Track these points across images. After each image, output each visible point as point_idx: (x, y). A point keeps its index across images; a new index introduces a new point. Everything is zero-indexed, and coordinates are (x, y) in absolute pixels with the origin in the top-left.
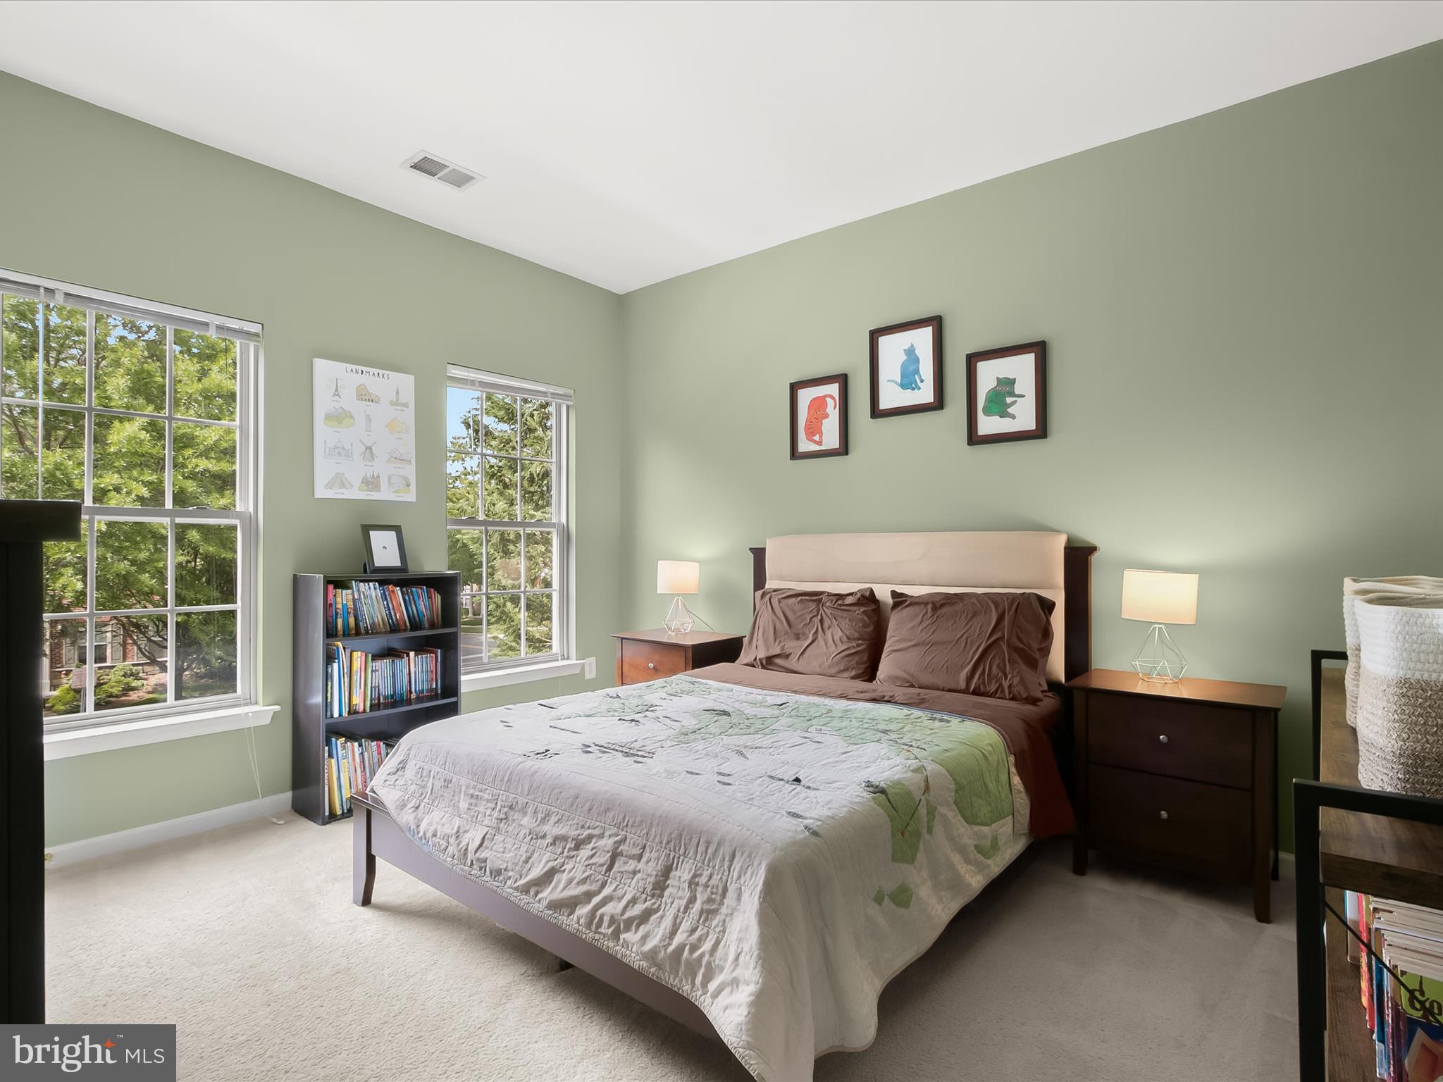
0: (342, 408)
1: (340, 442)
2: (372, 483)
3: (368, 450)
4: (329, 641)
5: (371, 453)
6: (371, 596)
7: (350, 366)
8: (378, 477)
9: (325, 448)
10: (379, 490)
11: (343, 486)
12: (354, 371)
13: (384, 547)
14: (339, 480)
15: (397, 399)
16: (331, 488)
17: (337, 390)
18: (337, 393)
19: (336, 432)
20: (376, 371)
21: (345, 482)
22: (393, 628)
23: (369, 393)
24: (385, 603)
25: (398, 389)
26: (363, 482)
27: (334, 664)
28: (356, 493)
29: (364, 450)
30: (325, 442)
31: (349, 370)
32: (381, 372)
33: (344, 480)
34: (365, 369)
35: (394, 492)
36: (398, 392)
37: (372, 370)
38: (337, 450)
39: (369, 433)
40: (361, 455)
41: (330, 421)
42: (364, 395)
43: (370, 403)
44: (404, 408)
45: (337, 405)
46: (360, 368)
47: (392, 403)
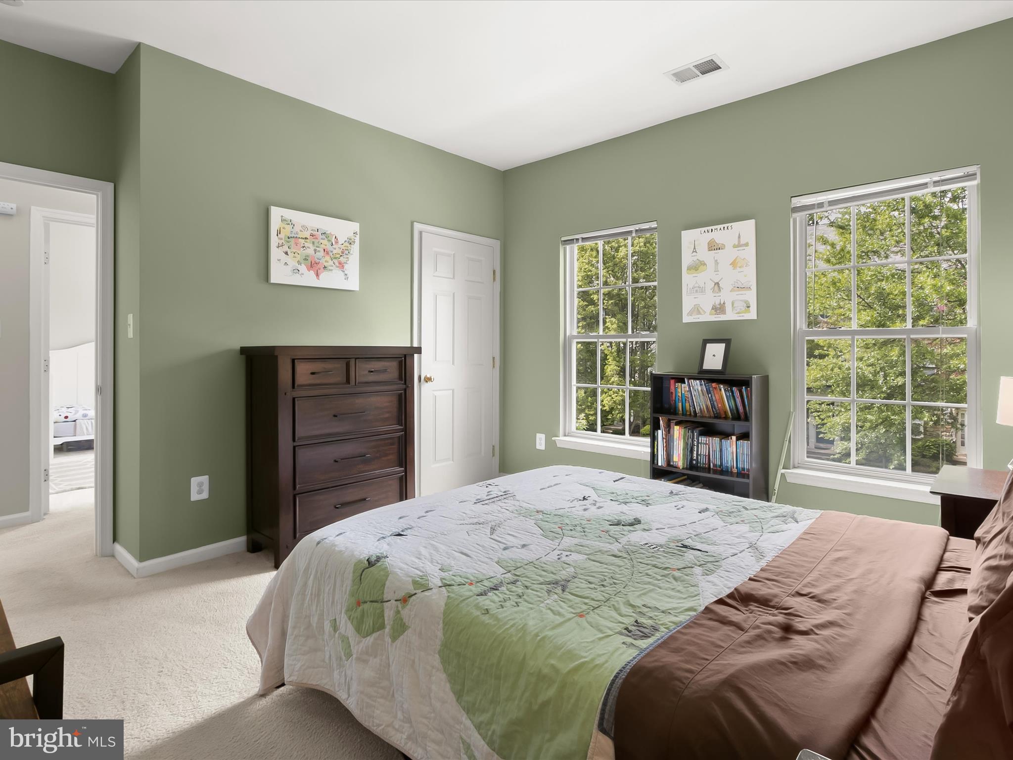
0: (698, 259)
1: (696, 283)
2: (719, 309)
3: (716, 285)
4: (656, 415)
5: (719, 286)
6: (698, 390)
7: (703, 229)
8: (724, 303)
9: (687, 289)
10: (725, 313)
11: (699, 313)
12: (706, 231)
13: (714, 355)
14: (697, 310)
15: (739, 241)
16: (691, 316)
17: (695, 248)
18: (695, 251)
19: (694, 277)
20: (722, 226)
21: (700, 310)
22: (716, 415)
23: (717, 244)
24: (710, 395)
25: (739, 234)
26: (713, 309)
27: (659, 431)
28: (708, 317)
29: (713, 285)
30: (687, 285)
31: (703, 232)
32: (726, 225)
33: (699, 309)
34: (713, 227)
35: (737, 313)
36: (739, 237)
37: (718, 227)
38: (696, 289)
39: (717, 273)
40: (711, 289)
41: (690, 270)
42: (713, 247)
43: (718, 251)
44: (744, 248)
45: (695, 259)
46: (710, 228)
47: (735, 246)
